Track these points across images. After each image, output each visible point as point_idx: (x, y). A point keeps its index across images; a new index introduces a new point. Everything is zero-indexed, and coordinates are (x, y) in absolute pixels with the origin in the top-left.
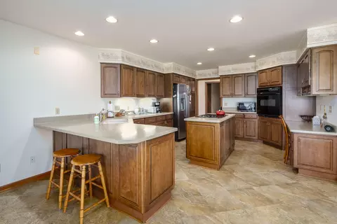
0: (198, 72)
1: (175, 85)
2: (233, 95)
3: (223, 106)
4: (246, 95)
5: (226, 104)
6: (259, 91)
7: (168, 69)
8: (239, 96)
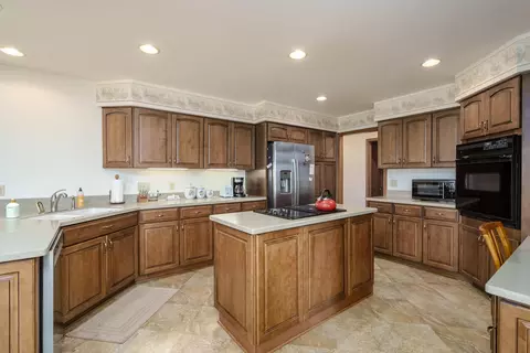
0: (341, 119)
1: (270, 143)
2: (404, 164)
3: (389, 188)
4: (436, 163)
5: (394, 183)
6: (460, 151)
7: (259, 114)
8: (417, 165)
